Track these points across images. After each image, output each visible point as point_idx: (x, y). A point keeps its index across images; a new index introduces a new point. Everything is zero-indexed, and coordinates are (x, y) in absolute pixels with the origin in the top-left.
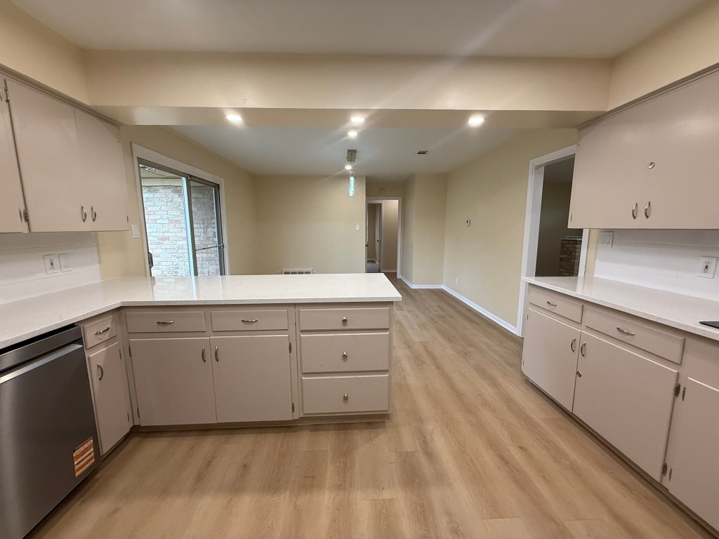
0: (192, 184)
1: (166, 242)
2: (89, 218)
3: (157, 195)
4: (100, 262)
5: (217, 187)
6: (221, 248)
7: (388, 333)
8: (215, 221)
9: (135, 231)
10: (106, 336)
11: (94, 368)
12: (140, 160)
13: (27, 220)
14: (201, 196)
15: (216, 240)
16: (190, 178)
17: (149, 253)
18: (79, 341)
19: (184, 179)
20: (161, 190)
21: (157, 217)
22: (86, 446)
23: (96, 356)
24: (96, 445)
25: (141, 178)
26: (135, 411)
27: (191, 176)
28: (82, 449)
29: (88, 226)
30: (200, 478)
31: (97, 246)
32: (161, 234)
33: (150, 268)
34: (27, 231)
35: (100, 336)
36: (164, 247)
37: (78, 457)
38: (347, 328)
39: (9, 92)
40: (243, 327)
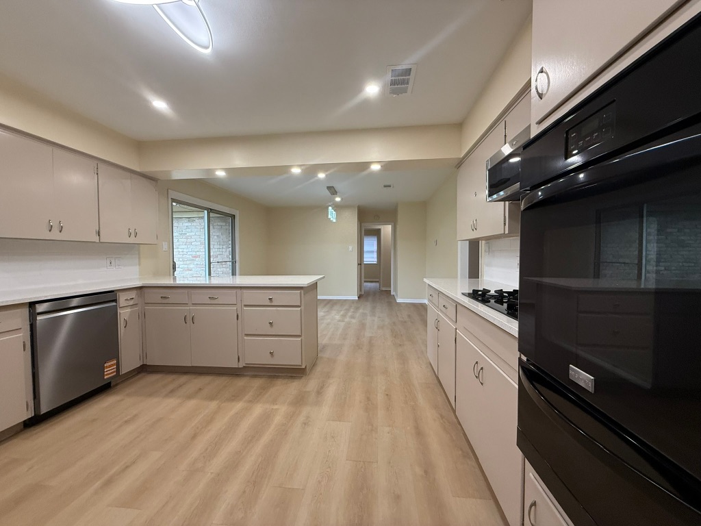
0: (212, 215)
1: (197, 259)
2: (133, 235)
3: (195, 224)
4: (139, 265)
5: (233, 217)
6: (234, 263)
7: (299, 309)
8: (230, 242)
9: (165, 246)
10: (131, 303)
11: (122, 320)
12: (173, 200)
13: (99, 235)
14: (224, 224)
15: (231, 257)
16: (210, 211)
17: (173, 262)
18: (115, 301)
19: (206, 211)
20: (197, 220)
21: (192, 240)
22: (112, 363)
23: (124, 313)
24: (118, 365)
25: (172, 212)
26: (144, 355)
27: (211, 209)
28: (110, 364)
29: (132, 240)
30: (172, 391)
31: (139, 254)
32: (194, 253)
33: (174, 272)
34: (98, 241)
35: (127, 302)
36: (196, 263)
37: (107, 367)
38: (273, 304)
39: (99, 170)
40: (209, 302)
